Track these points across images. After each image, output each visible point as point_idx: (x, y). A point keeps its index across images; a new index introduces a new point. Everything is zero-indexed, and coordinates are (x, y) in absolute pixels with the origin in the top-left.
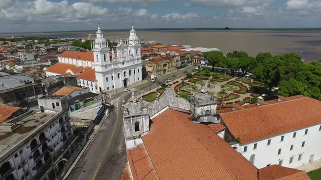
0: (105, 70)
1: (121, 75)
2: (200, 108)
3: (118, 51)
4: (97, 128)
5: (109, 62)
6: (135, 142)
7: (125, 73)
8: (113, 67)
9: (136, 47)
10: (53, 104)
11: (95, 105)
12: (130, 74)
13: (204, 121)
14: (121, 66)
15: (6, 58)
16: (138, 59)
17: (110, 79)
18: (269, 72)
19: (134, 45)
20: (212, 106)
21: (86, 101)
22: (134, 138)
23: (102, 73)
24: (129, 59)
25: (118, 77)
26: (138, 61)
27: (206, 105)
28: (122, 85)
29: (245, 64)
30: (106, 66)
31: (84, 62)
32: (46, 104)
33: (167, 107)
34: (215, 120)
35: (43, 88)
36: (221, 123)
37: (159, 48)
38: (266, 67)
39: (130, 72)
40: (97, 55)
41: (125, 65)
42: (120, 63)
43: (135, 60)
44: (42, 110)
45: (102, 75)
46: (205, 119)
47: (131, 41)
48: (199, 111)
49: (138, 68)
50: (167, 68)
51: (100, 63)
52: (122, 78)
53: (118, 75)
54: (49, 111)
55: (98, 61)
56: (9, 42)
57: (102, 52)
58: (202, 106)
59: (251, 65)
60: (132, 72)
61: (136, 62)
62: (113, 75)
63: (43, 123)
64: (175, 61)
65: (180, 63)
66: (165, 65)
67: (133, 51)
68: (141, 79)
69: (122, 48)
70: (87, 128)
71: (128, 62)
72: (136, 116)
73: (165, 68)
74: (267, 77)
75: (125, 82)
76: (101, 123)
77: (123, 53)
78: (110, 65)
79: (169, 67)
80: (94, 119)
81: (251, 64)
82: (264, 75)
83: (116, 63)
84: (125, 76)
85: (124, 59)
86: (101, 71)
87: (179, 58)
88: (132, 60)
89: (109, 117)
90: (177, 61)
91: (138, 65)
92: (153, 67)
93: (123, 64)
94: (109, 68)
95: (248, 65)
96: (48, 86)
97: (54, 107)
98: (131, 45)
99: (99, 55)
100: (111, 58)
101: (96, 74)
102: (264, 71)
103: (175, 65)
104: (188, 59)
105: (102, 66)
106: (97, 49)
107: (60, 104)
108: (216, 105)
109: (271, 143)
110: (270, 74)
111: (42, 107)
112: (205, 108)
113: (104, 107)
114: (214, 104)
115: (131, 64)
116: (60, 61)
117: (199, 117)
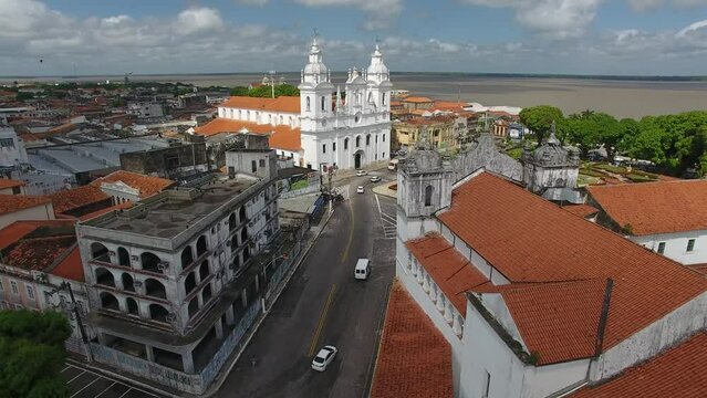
0: (322, 129)
1: (352, 143)
2: (547, 172)
3: (349, 94)
4: (316, 230)
5: (329, 114)
6: (422, 227)
7: (358, 139)
8: (337, 124)
9: (382, 88)
10: (254, 163)
11: (309, 189)
12: (368, 143)
13: (555, 198)
14: (351, 123)
15: (110, 114)
16: (384, 114)
17: (329, 148)
18: (675, 140)
19: (378, 83)
20: (570, 171)
21: (293, 180)
22: (423, 218)
23: (317, 133)
24: (368, 112)
25: (346, 147)
26: (384, 118)
27: (558, 168)
28: (351, 163)
29: (615, 133)
30: (324, 121)
31: (274, 115)
32: (240, 162)
33: (482, 170)
34: (575, 197)
35: (209, 152)
36: (587, 204)
37: (416, 103)
38: (667, 131)
39: (368, 137)
40: (308, 98)
41: (361, 123)
42: (351, 117)
43: (380, 114)
44: (232, 172)
45: (315, 137)
46: (557, 194)
47: (372, 74)
48: (543, 177)
49: (383, 132)
50: (439, 138)
51: (312, 114)
52: (352, 149)
53: (346, 141)
54: (244, 176)
55: (309, 110)
56: (103, 90)
57: (318, 90)
58: (550, 168)
59: (628, 136)
60: (372, 139)
61: (381, 120)
62: (336, 140)
63: (240, 192)
64: (456, 125)
65: (466, 130)
66: (436, 133)
67: (376, 95)
68: (387, 156)
69: (356, 87)
70: (299, 228)
71: (366, 116)
72: (431, 175)
73: (436, 139)
74: (672, 151)
75: (358, 157)
76: (322, 223)
77: (357, 97)
78: (332, 119)
79: (443, 138)
80: (311, 211)
81: (629, 132)
82: (663, 148)
83: (344, 117)
84: (357, 145)
85: (358, 110)
86: (314, 130)
87: (464, 121)
88: (373, 114)
89: (333, 215)
90: (461, 125)
91: (383, 125)
92: (411, 135)
93: (357, 120)
94: (329, 126)
95: (621, 137)
96: (218, 149)
97: (254, 170)
98: (373, 82)
99: (313, 97)
100: (334, 105)
101: (302, 135)
102: (662, 141)
103: (456, 134)
104: (483, 124)
105: (317, 120)
106: (309, 84)
107: (267, 164)
108: (577, 171)
109: (694, 248)
110: (678, 144)
111: (232, 168)
112: (557, 174)
113: (325, 198)
114: (575, 167)
115: (371, 121)
116: (221, 115)
117: (545, 189)
